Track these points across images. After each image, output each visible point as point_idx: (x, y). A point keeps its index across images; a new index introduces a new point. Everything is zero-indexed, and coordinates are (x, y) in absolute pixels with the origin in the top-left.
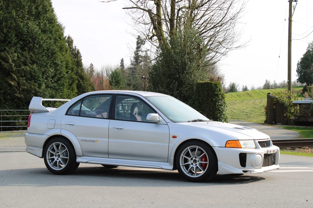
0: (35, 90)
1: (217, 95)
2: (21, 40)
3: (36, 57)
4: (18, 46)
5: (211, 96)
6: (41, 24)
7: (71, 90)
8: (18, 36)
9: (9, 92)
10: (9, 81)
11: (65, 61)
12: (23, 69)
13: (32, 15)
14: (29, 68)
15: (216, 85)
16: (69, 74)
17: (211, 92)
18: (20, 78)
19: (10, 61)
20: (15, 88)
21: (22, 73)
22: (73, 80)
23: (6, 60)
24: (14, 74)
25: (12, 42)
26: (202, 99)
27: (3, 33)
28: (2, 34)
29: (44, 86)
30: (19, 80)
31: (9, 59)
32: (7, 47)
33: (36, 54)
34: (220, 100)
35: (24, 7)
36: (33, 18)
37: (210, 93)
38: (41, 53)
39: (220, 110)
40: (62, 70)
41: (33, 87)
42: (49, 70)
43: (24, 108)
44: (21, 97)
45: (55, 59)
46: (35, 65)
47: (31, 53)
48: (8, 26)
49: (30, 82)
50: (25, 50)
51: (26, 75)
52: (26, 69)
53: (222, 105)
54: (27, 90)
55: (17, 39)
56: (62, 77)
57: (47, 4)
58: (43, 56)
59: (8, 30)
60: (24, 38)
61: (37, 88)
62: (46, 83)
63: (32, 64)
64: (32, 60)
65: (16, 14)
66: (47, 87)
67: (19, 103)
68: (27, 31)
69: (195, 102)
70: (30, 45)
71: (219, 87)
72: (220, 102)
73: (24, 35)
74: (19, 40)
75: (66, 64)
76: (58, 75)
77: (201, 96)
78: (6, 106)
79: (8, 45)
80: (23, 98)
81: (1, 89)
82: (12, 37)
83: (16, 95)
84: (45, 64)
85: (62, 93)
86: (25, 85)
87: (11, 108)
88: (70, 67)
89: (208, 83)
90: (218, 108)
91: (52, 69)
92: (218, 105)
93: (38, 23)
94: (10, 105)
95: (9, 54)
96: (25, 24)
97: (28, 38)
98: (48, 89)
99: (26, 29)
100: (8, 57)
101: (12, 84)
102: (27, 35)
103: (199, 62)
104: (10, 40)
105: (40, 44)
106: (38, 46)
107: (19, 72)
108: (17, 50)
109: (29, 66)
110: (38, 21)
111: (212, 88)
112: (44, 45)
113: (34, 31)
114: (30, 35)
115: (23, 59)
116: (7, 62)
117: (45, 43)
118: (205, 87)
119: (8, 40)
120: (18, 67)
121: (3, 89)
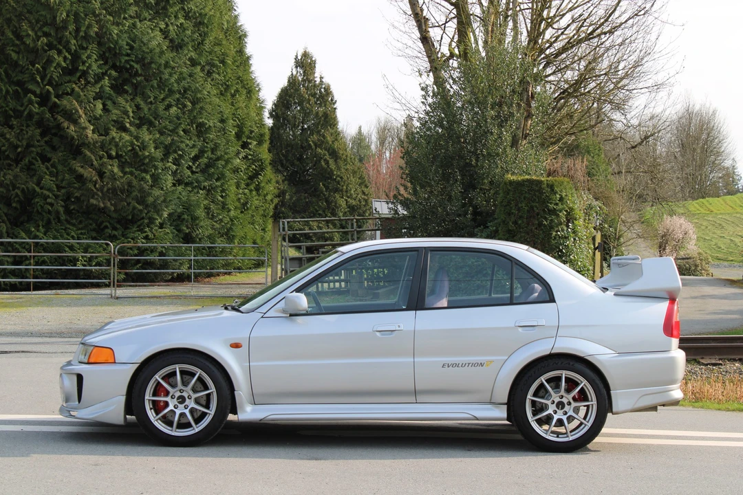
0: (141, 190)
1: (554, 212)
2: (114, 67)
3: (149, 109)
4: (106, 81)
5: (538, 214)
6: (171, 28)
7: (251, 191)
8: (108, 58)
9: (76, 194)
10: (77, 168)
11: (238, 118)
12: (114, 138)
13: (148, 6)
14: (127, 137)
15: (551, 187)
16: (250, 149)
17: (537, 204)
18: (105, 160)
19: (83, 120)
20: (91, 186)
21: (111, 149)
22: (260, 165)
23: (72, 118)
24: (93, 153)
25: (91, 72)
26: (515, 223)
27: (69, 51)
28: (67, 54)
29: (169, 180)
30: (102, 165)
31: (80, 117)
32: (76, 84)
33: (151, 103)
34: (561, 224)
36: (150, 14)
37: (536, 207)
38: (163, 100)
39: (561, 251)
40: (220, 142)
41: (135, 182)
42: (182, 142)
43: (116, 233)
44: (105, 207)
45: (201, 113)
46: (145, 128)
47: (139, 100)
48: (82, 34)
49: (132, 171)
50: (126, 92)
51: (121, 155)
52: (121, 138)
53: (567, 238)
54: (122, 191)
55: (103, 66)
56: (218, 159)
58: (168, 107)
59: (80, 43)
60: (120, 62)
61: (145, 185)
62: (174, 173)
63: (139, 127)
64: (140, 118)
66: (179, 182)
67: (103, 222)
68: (128, 44)
69: (500, 229)
70: (136, 80)
71: (561, 191)
72: (563, 230)
73: (122, 55)
74: (109, 69)
75: (238, 126)
76: (210, 153)
77: (513, 213)
78: (71, 227)
79: (79, 81)
80: (110, 211)
81: (59, 188)
82: (89, 61)
83: (93, 201)
84: (171, 128)
85: (222, 196)
86: (115, 179)
87: (81, 234)
88: (252, 132)
89: (530, 182)
90: (557, 245)
91: (191, 139)
92: (555, 238)
93: (163, 26)
94: (81, 226)
95: (82, 102)
96: (126, 28)
97: (132, 63)
98: (180, 188)
99: (127, 42)
100: (78, 112)
101: (85, 176)
102: (128, 55)
103: (527, 126)
104: (85, 69)
105: (161, 78)
106: (155, 82)
107: (104, 145)
108: (104, 92)
109: (130, 132)
110: (164, 20)
111: (542, 193)
112: (173, 80)
113: (147, 44)
114: (136, 57)
115: (115, 113)
116: (75, 122)
117: (176, 76)
118: (524, 192)
119: (81, 67)
120: (103, 133)
121: (64, 188)
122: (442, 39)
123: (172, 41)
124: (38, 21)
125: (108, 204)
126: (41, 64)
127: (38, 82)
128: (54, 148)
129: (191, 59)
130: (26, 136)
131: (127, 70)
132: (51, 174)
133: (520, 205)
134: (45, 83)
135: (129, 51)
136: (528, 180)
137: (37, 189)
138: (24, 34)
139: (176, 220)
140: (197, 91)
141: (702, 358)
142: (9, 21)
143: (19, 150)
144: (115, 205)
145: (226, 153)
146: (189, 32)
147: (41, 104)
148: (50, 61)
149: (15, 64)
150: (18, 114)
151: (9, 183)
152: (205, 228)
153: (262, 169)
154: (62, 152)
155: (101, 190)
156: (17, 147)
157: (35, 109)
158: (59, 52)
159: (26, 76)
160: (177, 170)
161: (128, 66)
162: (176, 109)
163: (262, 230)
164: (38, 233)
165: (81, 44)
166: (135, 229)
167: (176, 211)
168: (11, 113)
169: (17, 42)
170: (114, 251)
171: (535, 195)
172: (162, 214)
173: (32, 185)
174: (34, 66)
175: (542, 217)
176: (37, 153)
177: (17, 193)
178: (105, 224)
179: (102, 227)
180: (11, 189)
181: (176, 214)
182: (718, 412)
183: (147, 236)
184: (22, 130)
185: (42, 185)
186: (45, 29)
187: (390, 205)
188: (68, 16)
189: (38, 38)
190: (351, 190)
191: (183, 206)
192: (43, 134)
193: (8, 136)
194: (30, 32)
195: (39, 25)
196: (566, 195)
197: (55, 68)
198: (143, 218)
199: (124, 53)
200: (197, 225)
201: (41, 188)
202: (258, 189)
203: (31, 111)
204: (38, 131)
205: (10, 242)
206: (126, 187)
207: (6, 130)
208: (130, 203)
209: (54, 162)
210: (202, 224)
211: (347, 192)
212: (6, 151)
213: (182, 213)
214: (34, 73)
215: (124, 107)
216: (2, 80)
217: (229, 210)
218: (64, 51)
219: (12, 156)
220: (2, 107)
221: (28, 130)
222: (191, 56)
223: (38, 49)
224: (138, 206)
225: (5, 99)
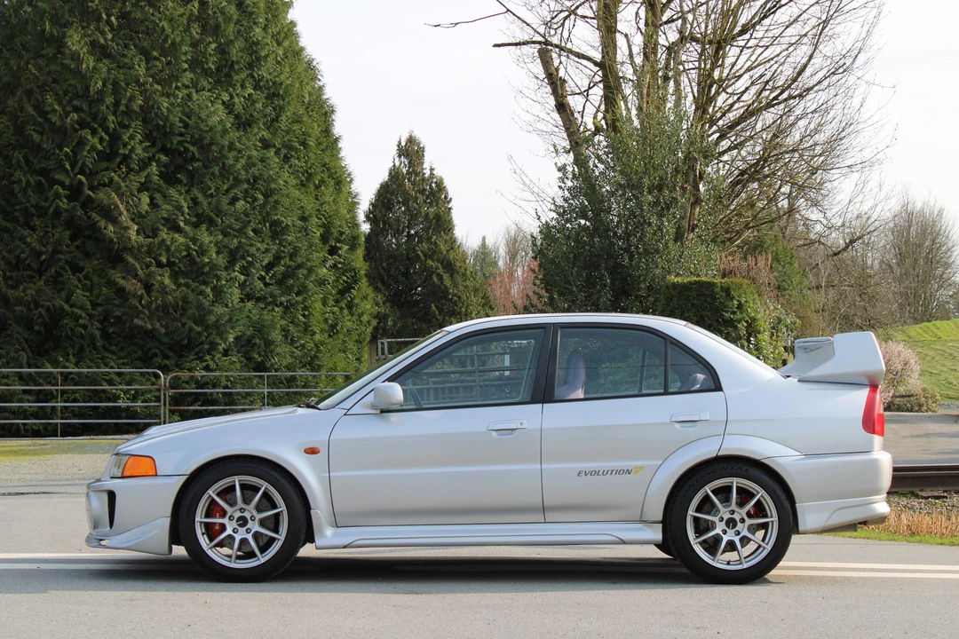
0: (200, 307)
1: (731, 323)
2: (164, 150)
3: (210, 203)
4: (154, 168)
6: (236, 100)
7: (341, 309)
8: (155, 139)
9: (116, 313)
10: (117, 279)
11: (323, 215)
12: (164, 241)
13: (207, 73)
14: (181, 239)
15: (727, 290)
16: (340, 256)
17: (709, 313)
18: (153, 269)
19: (125, 218)
20: (135, 302)
21: (160, 255)
22: (352, 276)
23: (110, 215)
24: (137, 259)
25: (134, 156)
27: (106, 130)
28: (103, 134)
29: (235, 294)
30: (150, 275)
31: (121, 214)
32: (115, 172)
33: (212, 195)
34: (740, 338)
35: (176, 49)
36: (210, 83)
37: (708, 316)
38: (227, 191)
40: (300, 245)
41: (191, 297)
42: (252, 245)
43: (167, 362)
44: (154, 329)
45: (276, 209)
46: (204, 227)
47: (196, 192)
48: (122, 108)
49: (188, 283)
50: (180, 181)
51: (174, 262)
52: (173, 241)
54: (176, 309)
55: (150, 149)
56: (299, 267)
57: (260, 39)
58: (234, 200)
59: (120, 119)
60: (172, 143)
61: (204, 301)
62: (242, 286)
63: (196, 226)
64: (197, 216)
65: (147, 69)
66: (248, 297)
67: (151, 348)
68: (181, 121)
70: (193, 166)
71: (740, 296)
73: (174, 134)
74: (157, 152)
75: (323, 225)
76: (287, 259)
78: (110, 356)
79: (120, 168)
80: (160, 334)
81: (94, 305)
82: (132, 143)
83: (138, 322)
84: (237, 227)
85: (304, 315)
86: (166, 293)
87: (123, 364)
88: (341, 233)
89: (700, 284)
91: (263, 241)
93: (226, 97)
94: (122, 354)
95: (122, 195)
96: (179, 100)
97: (187, 145)
98: (249, 305)
99: (180, 118)
100: (118, 207)
101: (127, 289)
102: (181, 135)
103: (694, 214)
104: (127, 152)
105: (223, 164)
106: (217, 168)
107: (152, 250)
108: (150, 181)
109: (185, 232)
110: (227, 91)
111: (715, 299)
112: (239, 166)
113: (206, 121)
114: (192, 137)
115: (166, 209)
116: (115, 221)
117: (243, 161)
118: (692, 298)
119: (121, 151)
120: (151, 235)
121: (101, 305)
122: (584, 108)
123: (237, 117)
124: (66, 93)
125: (158, 325)
126: (71, 147)
127: (66, 171)
128: (87, 255)
129: (262, 140)
130: (51, 240)
131: (180, 154)
132: (84, 288)
134: (76, 171)
135: (183, 130)
136: (696, 282)
137: (66, 307)
138: (49, 109)
139: (245, 345)
140: (270, 180)
141: (922, 490)
142: (29, 93)
143: (44, 257)
144: (166, 327)
145: (308, 260)
146: (259, 106)
147: (71, 198)
148: (82, 143)
149: (39, 148)
150: (42, 212)
151: (30, 299)
152: (283, 354)
153: (356, 282)
154: (98, 259)
155: (148, 306)
156: (39, 254)
157: (64, 204)
158: (94, 132)
159: (53, 162)
160: (245, 281)
161: (182, 149)
162: (244, 203)
163: (356, 359)
164: (66, 363)
165: (122, 122)
166: (192, 357)
167: (244, 334)
168: (33, 210)
169: (40, 120)
170: (165, 382)
171: (706, 301)
172: (227, 338)
173: (59, 302)
174: (61, 150)
175: (715, 329)
176: (67, 262)
177: (40, 313)
178: (153, 351)
179: (150, 355)
180: (33, 307)
181: (245, 337)
182: (940, 546)
183: (208, 366)
184: (47, 232)
185: (71, 302)
186: (75, 102)
188: (104, 85)
189: (67, 114)
190: (471, 312)
191: (254, 327)
192: (73, 238)
193: (29, 240)
194: (56, 107)
195: (67, 98)
196: (746, 302)
197: (89, 152)
198: (202, 343)
199: (177, 132)
200: (272, 351)
201: (71, 306)
202: (350, 306)
203: (58, 207)
204: (68, 233)
205: (28, 373)
206: (180, 303)
207: (26, 232)
208: (186, 323)
209: (88, 272)
210: (278, 350)
211: (465, 314)
212: (26, 259)
213: (253, 337)
214: (62, 159)
215: (176, 201)
216: (21, 168)
217: (314, 333)
218: (100, 130)
219: (34, 265)
220: (22, 203)
221: (54, 231)
222: (263, 136)
223: (66, 128)
224: (196, 327)
225: (25, 192)
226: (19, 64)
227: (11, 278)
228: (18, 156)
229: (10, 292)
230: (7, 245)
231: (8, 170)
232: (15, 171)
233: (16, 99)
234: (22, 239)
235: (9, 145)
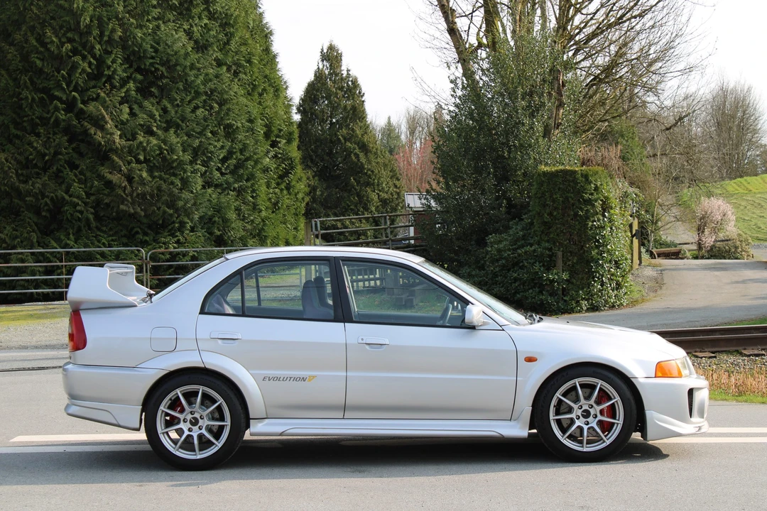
0: (171, 194)
1: (589, 202)
2: (139, 70)
3: (176, 112)
4: (131, 85)
5: (573, 205)
6: (195, 28)
7: (282, 190)
8: (132, 61)
9: (106, 201)
10: (105, 175)
11: (266, 117)
12: (141, 143)
13: (172, 8)
14: (154, 141)
15: (586, 176)
16: (279, 148)
17: (572, 195)
18: (134, 165)
19: (110, 125)
20: (120, 192)
21: (138, 154)
22: (289, 164)
23: (99, 123)
24: (120, 158)
25: (116, 77)
26: (550, 214)
27: (94, 56)
28: (92, 60)
29: (199, 182)
30: (131, 170)
31: (106, 122)
32: (101, 89)
33: (178, 105)
34: (597, 214)
36: (174, 16)
37: (571, 197)
38: (190, 102)
39: (598, 241)
40: (248, 142)
41: (164, 186)
42: (210, 144)
43: (147, 238)
44: (136, 213)
45: (228, 114)
46: (172, 131)
47: (165, 102)
48: (106, 38)
49: (161, 175)
50: (152, 94)
51: (149, 159)
52: (148, 143)
53: (603, 228)
54: (152, 196)
55: (128, 70)
56: (247, 159)
58: (196, 108)
59: (104, 47)
60: (145, 65)
61: (174, 189)
62: (204, 175)
63: (166, 130)
64: (167, 122)
65: (125, 7)
66: (207, 184)
67: (134, 228)
68: (152, 47)
70: (162, 82)
71: (596, 181)
72: (599, 220)
73: (147, 58)
74: (134, 72)
75: (266, 126)
76: (239, 154)
77: (547, 205)
78: (102, 234)
79: (105, 86)
80: (140, 216)
81: (88, 195)
82: (114, 65)
83: (122, 207)
84: (198, 130)
85: (252, 197)
86: (144, 184)
87: (112, 240)
88: (280, 130)
89: (565, 172)
90: (594, 235)
91: (219, 140)
92: (591, 229)
93: (186, 27)
94: (111, 233)
95: (108, 107)
96: (150, 31)
97: (157, 66)
98: (209, 191)
99: (151, 45)
100: (104, 117)
101: (114, 182)
102: (153, 58)
103: (559, 115)
104: (110, 73)
105: (186, 80)
106: (181, 83)
107: (132, 150)
108: (129, 96)
109: (158, 135)
110: (187, 21)
111: (576, 183)
112: (199, 81)
113: (172, 47)
114: (161, 59)
115: (142, 118)
116: (102, 128)
117: (201, 77)
118: (558, 183)
119: (106, 72)
120: (131, 138)
121: (93, 195)
122: (469, 29)
123: (196, 42)
124: (61, 27)
125: (139, 210)
126: (66, 71)
127: (63, 89)
128: (81, 155)
129: (217, 60)
130: (53, 144)
131: (152, 73)
132: (80, 182)
133: (555, 196)
134: (71, 89)
135: (153, 54)
136: (561, 171)
137: (67, 197)
138: (48, 40)
139: (207, 222)
140: (224, 92)
141: (745, 349)
142: (32, 29)
143: (47, 158)
144: (145, 210)
145: (255, 154)
146: (212, 33)
147: (68, 110)
148: (74, 67)
149: (41, 71)
150: (44, 122)
151: (38, 192)
152: (237, 229)
153: (292, 168)
154: (90, 158)
155: (131, 195)
156: (44, 155)
157: (62, 116)
158: (84, 58)
159: (51, 82)
160: (206, 172)
161: (153, 69)
162: (203, 110)
163: (294, 229)
164: (68, 242)
165: (106, 49)
166: (166, 234)
167: (206, 214)
168: (37, 120)
169: (42, 49)
170: (146, 257)
171: (569, 185)
172: (193, 218)
173: (61, 193)
174: (59, 73)
175: (577, 207)
176: (65, 161)
177: (46, 202)
178: (135, 230)
179: (133, 233)
180: (40, 198)
181: (207, 217)
182: (762, 406)
183: (179, 240)
184: (49, 138)
185: (70, 193)
186: (69, 35)
187: (423, 201)
188: (91, 21)
189: (63, 44)
190: (382, 183)
191: (213, 208)
192: (70, 141)
193: (35, 144)
194: (54, 39)
195: (63, 31)
196: (601, 185)
197: (80, 74)
199: (149, 56)
200: (228, 227)
201: (70, 196)
202: (288, 188)
203: (57, 118)
204: (66, 138)
205: (40, 252)
207: (33, 138)
208: (160, 208)
209: (82, 169)
210: (233, 225)
211: (378, 185)
212: (34, 160)
213: (213, 216)
214: (60, 80)
215: (150, 111)
216: (27, 88)
217: (260, 211)
218: (89, 56)
219: (40, 164)
220: (29, 115)
221: (54, 137)
222: (217, 56)
223: (62, 56)
224: (168, 210)
225: (31, 107)
226: (25, 5)
227: (22, 174)
228: (25, 79)
229: (22, 186)
230: (18, 149)
231: (17, 90)
232: (23, 90)
233: (22, 33)
234: (30, 144)
235: (17, 70)
